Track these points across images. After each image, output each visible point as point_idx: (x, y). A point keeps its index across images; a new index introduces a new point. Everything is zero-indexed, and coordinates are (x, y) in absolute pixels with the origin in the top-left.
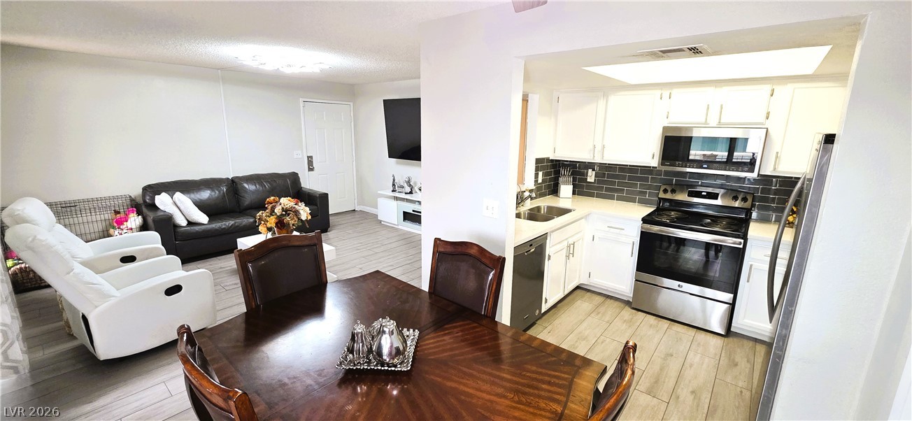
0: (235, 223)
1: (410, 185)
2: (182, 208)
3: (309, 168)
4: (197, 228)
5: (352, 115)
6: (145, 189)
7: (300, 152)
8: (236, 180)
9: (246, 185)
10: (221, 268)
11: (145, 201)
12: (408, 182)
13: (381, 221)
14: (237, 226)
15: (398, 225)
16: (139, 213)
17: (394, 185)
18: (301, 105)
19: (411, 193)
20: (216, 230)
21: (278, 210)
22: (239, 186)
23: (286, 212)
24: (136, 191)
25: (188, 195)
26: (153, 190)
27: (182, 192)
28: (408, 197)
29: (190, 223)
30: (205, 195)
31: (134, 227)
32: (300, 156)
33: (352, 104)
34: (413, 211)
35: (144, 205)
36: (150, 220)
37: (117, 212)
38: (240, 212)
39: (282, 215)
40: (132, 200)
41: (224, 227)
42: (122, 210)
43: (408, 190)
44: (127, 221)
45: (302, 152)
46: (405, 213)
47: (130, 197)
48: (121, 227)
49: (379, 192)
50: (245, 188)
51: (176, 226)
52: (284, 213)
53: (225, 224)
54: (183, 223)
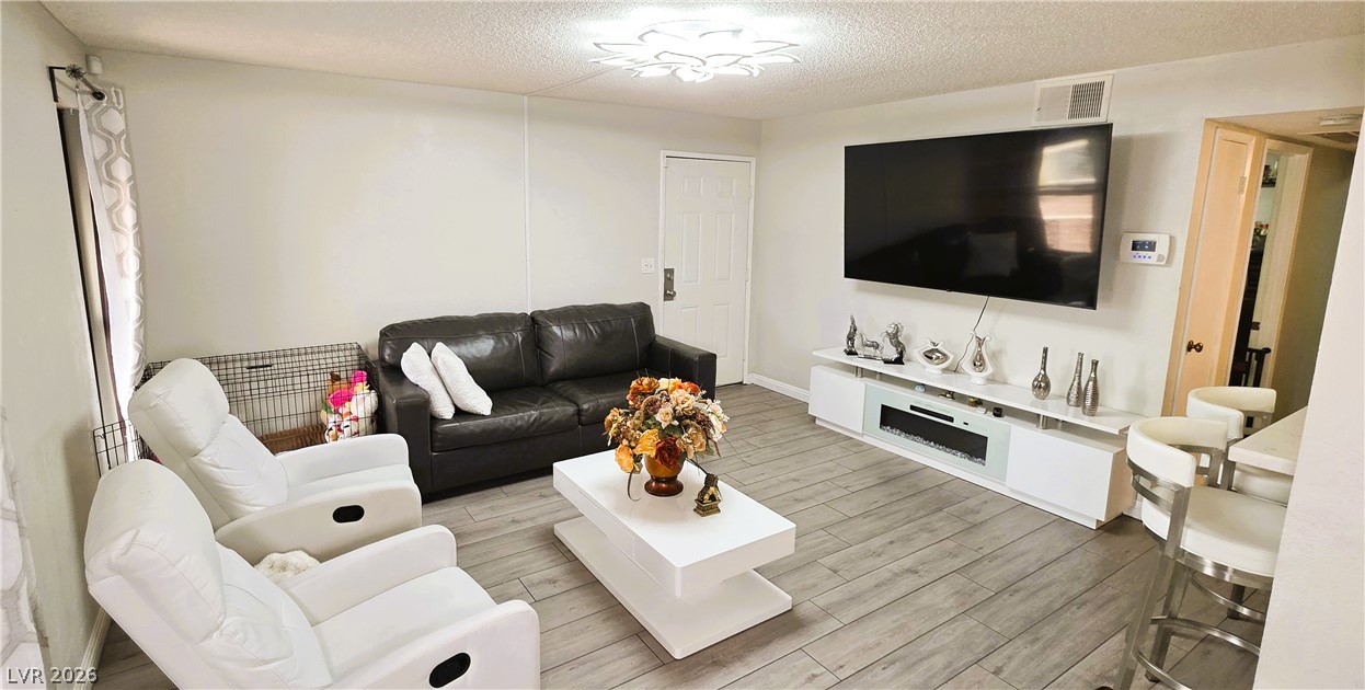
0: (541, 415)
1: (898, 344)
2: (448, 381)
3: (665, 294)
4: (470, 424)
5: (753, 183)
6: (385, 333)
7: (652, 261)
8: (540, 319)
9: (556, 329)
10: (514, 521)
11: (382, 359)
12: (894, 338)
13: (814, 419)
14: (545, 423)
15: (862, 435)
16: (373, 384)
17: (851, 338)
18: (662, 165)
19: (899, 361)
20: (507, 430)
21: (663, 416)
22: (544, 333)
23: (679, 419)
24: (369, 338)
25: (456, 349)
26: (399, 336)
27: (447, 342)
28: (891, 370)
29: (460, 413)
30: (484, 347)
31: (361, 415)
32: (651, 270)
33: (753, 161)
34: (912, 408)
35: (381, 369)
36: (391, 403)
37: (335, 378)
38: (542, 386)
39: (670, 426)
40: (362, 355)
41: (519, 423)
42: (343, 375)
43: (894, 356)
44: (350, 400)
45: (656, 261)
46: (885, 409)
47: (359, 347)
48: (340, 411)
49: (815, 353)
50: (555, 334)
51: (435, 420)
52: (676, 423)
53: (522, 418)
54: (447, 412)
